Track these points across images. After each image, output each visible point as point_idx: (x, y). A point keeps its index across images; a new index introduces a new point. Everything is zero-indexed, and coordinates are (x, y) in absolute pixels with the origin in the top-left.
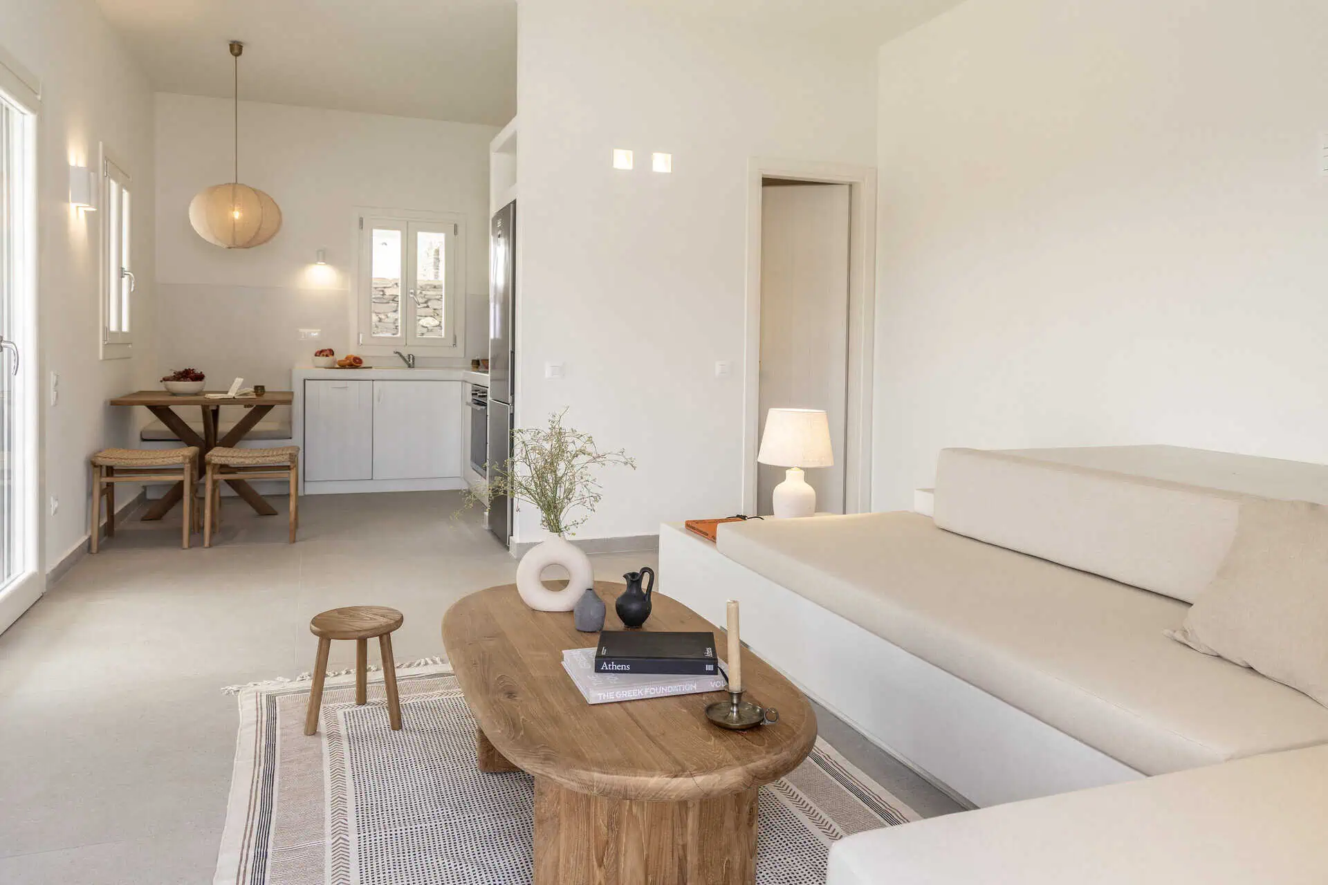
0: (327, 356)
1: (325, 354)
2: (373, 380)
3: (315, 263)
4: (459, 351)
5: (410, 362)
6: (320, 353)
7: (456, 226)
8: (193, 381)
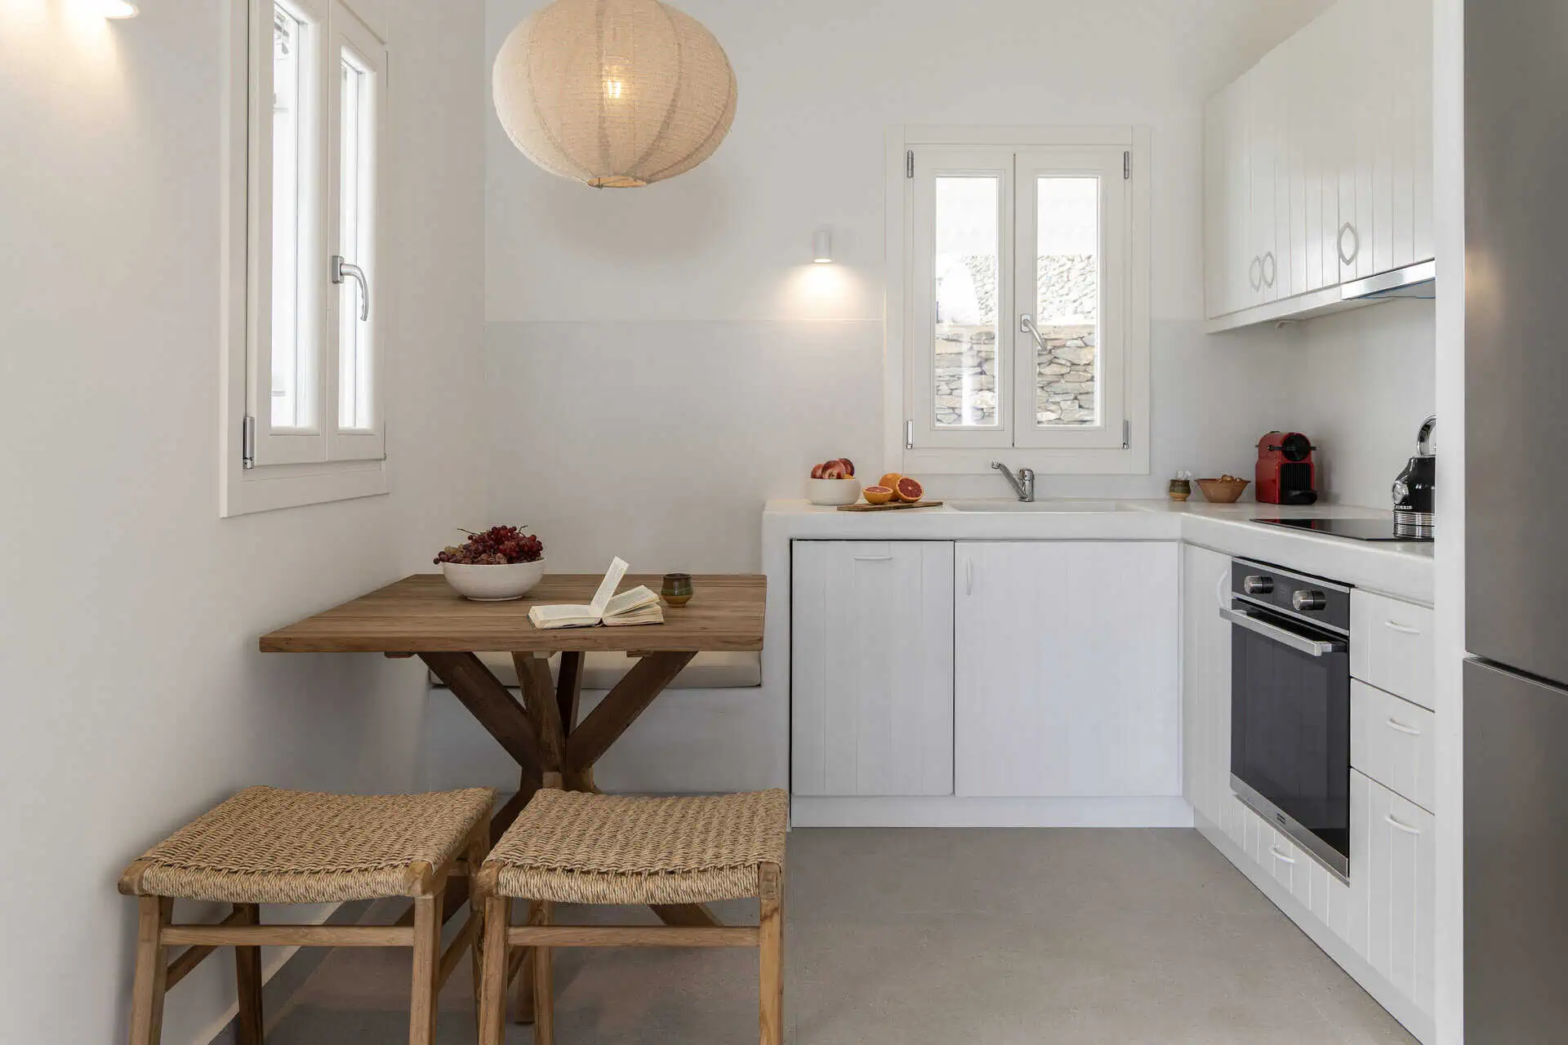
0: (839, 477)
1: (835, 472)
2: (954, 541)
3: (811, 262)
4: (1136, 461)
5: (1023, 486)
6: (823, 471)
7: (1126, 155)
8: (510, 561)
